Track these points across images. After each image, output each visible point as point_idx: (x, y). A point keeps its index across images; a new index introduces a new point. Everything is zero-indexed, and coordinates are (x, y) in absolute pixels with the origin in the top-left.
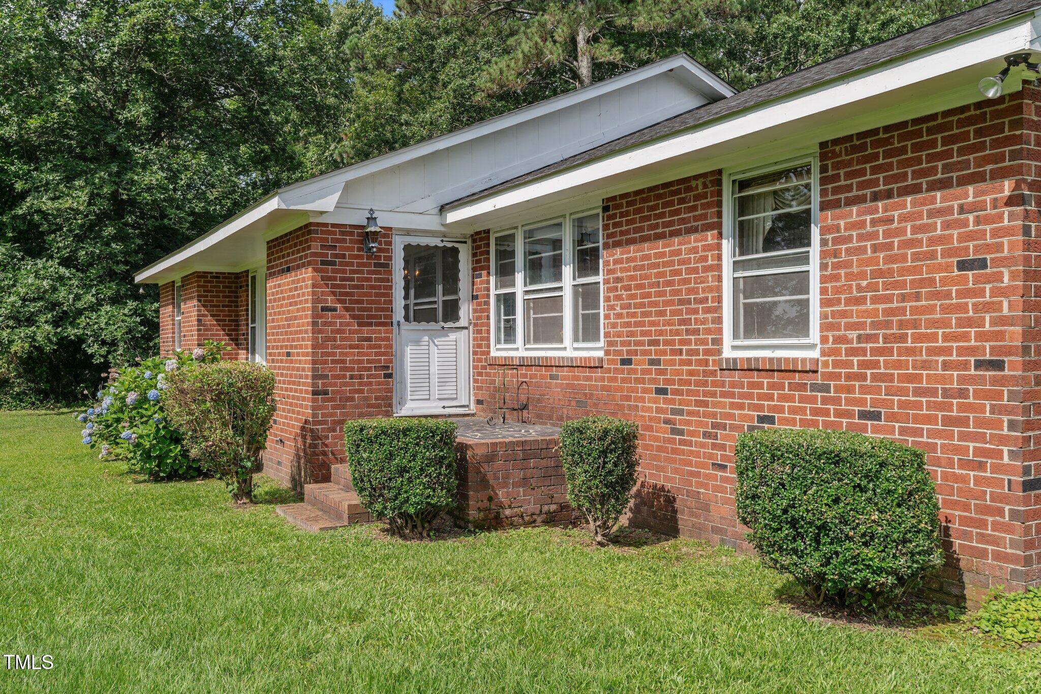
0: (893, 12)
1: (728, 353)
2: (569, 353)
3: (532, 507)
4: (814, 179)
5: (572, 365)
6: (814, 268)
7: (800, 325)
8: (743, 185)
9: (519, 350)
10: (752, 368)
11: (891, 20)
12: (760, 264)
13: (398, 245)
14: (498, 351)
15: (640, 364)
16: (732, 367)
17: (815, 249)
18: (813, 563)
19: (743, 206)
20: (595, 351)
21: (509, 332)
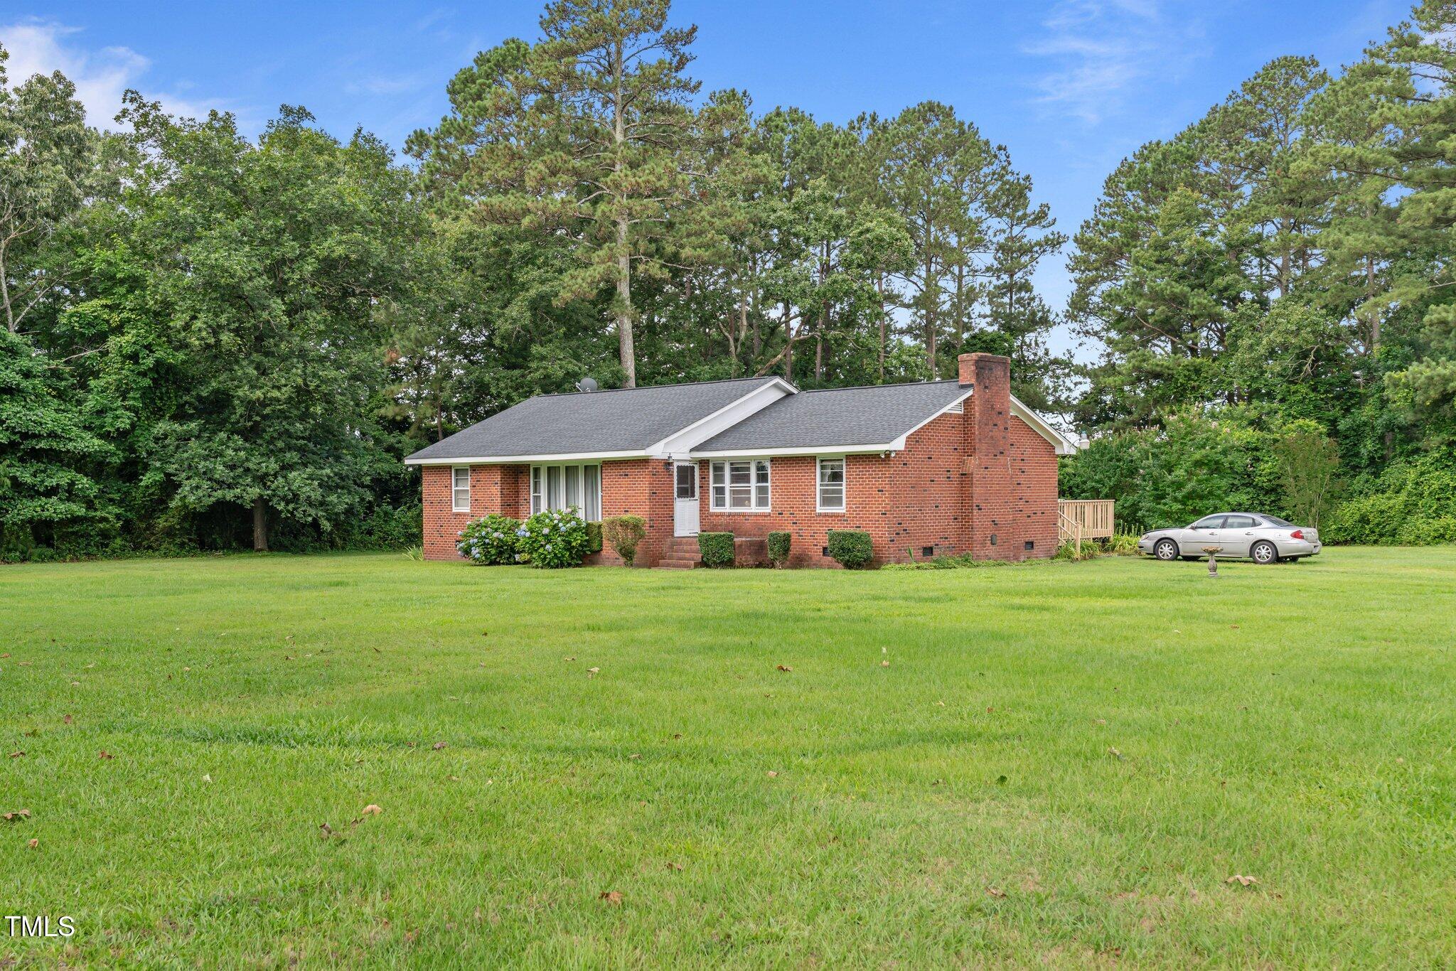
0: (869, 225)
1: (818, 511)
2: (753, 511)
3: (751, 562)
4: (844, 464)
5: (756, 515)
6: (844, 488)
7: (840, 504)
8: (822, 461)
9: (728, 508)
10: (826, 515)
11: (868, 230)
12: (827, 485)
13: (676, 464)
14: (713, 509)
15: (786, 515)
16: (820, 515)
17: (844, 483)
18: (847, 558)
19: (823, 467)
20: (767, 510)
21: (720, 502)
